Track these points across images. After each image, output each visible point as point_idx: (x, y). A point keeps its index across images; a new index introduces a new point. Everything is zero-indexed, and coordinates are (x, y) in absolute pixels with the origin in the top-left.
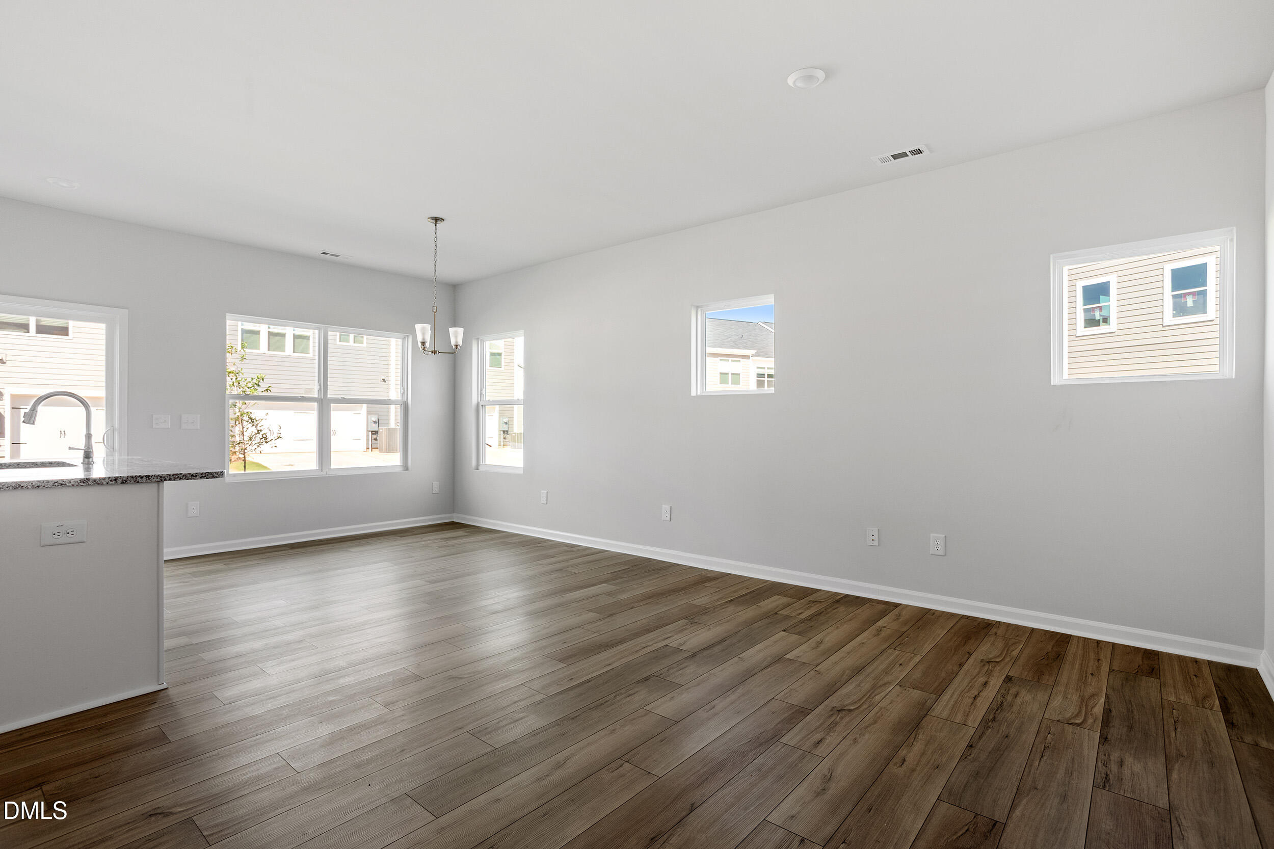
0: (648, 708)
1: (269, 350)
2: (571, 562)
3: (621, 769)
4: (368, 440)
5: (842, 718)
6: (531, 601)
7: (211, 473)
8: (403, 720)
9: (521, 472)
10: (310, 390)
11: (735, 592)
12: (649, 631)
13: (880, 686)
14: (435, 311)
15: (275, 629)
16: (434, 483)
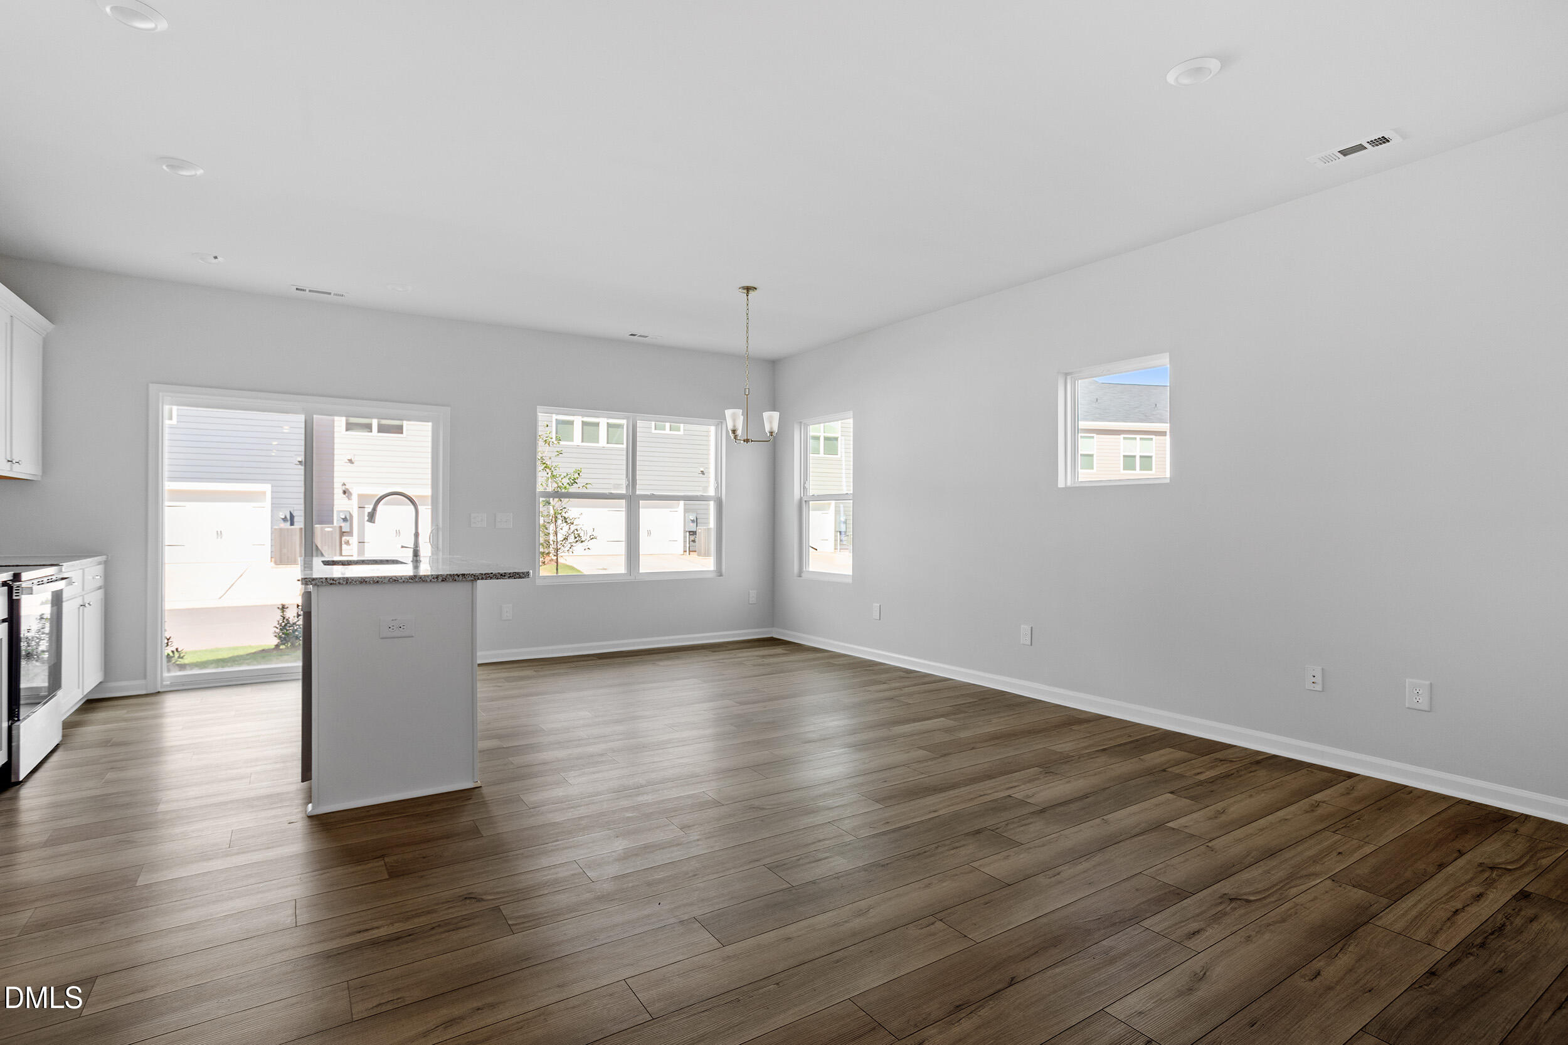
0: (975, 864)
1: (582, 441)
2: (906, 690)
3: (932, 927)
4: (685, 542)
5: (1234, 909)
6: (853, 732)
7: (518, 573)
8: (698, 845)
9: (850, 581)
10: (618, 486)
11: (1111, 739)
12: (990, 777)
13: (1301, 877)
14: (747, 393)
15: (579, 740)
16: (750, 591)
